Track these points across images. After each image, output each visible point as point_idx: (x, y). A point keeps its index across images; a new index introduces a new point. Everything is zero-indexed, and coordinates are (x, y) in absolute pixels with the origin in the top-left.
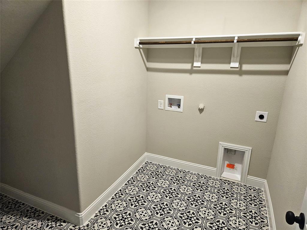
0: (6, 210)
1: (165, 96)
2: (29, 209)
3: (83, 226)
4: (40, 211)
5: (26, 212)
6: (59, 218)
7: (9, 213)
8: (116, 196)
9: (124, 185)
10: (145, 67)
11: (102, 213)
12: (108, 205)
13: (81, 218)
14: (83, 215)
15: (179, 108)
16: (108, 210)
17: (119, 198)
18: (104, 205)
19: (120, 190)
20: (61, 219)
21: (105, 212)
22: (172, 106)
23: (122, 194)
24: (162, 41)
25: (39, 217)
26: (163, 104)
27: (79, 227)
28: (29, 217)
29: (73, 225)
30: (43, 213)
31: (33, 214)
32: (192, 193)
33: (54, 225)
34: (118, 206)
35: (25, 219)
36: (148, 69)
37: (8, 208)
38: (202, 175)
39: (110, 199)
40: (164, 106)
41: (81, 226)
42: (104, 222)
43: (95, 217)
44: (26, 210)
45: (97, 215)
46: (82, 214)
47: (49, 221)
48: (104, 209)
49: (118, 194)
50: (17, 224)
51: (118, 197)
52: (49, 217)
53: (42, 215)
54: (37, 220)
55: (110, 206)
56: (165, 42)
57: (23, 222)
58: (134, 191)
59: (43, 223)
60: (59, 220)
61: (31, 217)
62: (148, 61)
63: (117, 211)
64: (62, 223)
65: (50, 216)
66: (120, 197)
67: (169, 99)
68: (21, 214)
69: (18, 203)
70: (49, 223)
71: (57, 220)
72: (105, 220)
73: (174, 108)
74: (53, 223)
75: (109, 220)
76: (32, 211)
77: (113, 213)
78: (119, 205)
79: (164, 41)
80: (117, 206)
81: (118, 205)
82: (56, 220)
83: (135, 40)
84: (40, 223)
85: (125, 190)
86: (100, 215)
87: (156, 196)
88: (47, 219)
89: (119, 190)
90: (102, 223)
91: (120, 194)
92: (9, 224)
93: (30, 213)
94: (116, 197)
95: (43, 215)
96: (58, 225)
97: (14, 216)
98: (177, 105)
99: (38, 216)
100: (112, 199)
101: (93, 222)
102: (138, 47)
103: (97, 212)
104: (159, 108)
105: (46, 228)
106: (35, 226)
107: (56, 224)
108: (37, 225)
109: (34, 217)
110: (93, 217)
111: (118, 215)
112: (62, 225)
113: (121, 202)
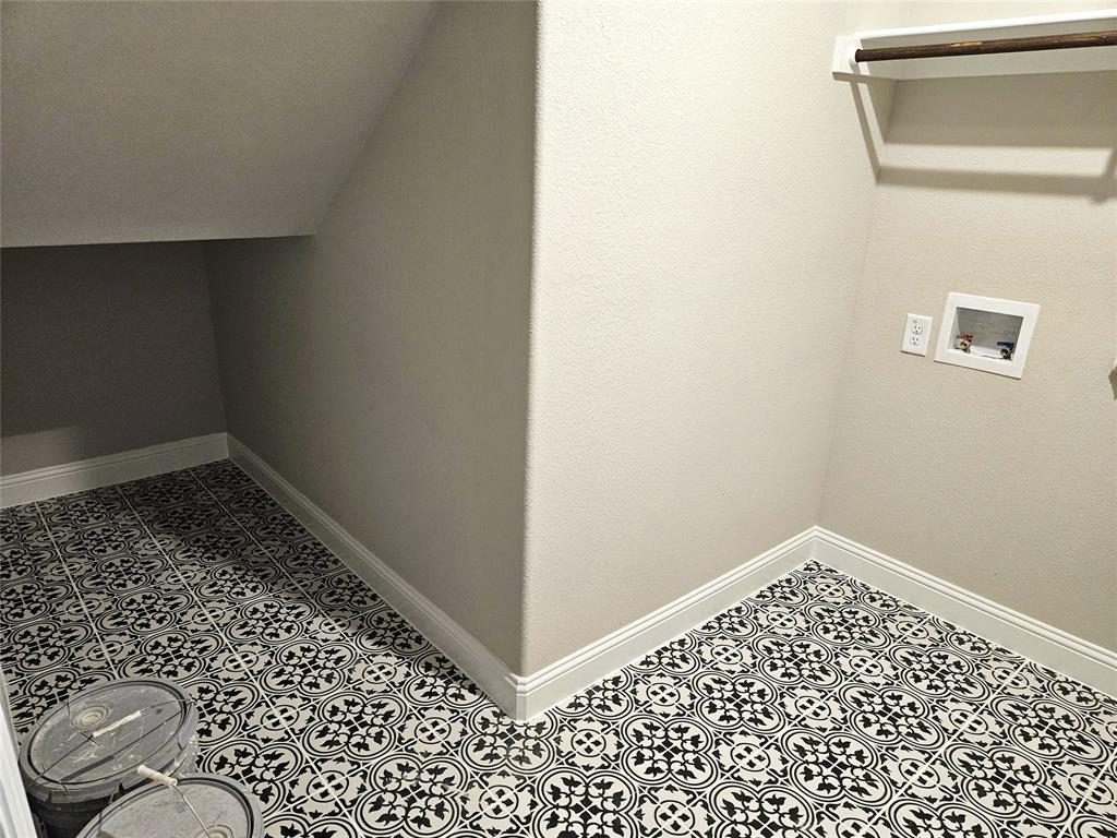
0: (327, 601)
1: (945, 298)
2: (384, 615)
3: (525, 725)
4: (413, 631)
5: (375, 624)
6: (461, 671)
7: (332, 614)
8: (660, 658)
9: (699, 627)
10: (869, 165)
11: (595, 702)
12: (623, 678)
13: (521, 693)
14: (528, 687)
15: (1007, 357)
16: (621, 696)
17: (670, 668)
18: (610, 676)
19: (682, 643)
20: (465, 679)
21: (609, 703)
22: (972, 348)
23: (684, 659)
24: (968, 42)
25: (406, 650)
26: (930, 331)
27: (512, 723)
28: (378, 639)
29: (495, 709)
30: (419, 640)
31: (391, 634)
32: (994, 743)
33: (440, 690)
34: (660, 697)
35: (368, 644)
36: (883, 175)
37: (332, 598)
38: (1067, 681)
39: (636, 662)
40: (933, 344)
41: (517, 722)
42: (596, 737)
43: (570, 706)
44: (375, 618)
45: (578, 701)
46: (528, 683)
47: (430, 673)
48: (606, 689)
49: (668, 654)
50: (344, 652)
51: (669, 664)
52: (432, 660)
53: (415, 646)
54: (398, 658)
55: (631, 688)
56: (984, 42)
57: (359, 652)
58: (734, 660)
59: (412, 672)
60: (457, 678)
61: (385, 643)
62: (887, 139)
63: (651, 712)
64: (464, 692)
65: (437, 655)
66: (674, 665)
67: (962, 312)
68: (361, 627)
69: (362, 590)
70: (427, 676)
71: (452, 675)
72: (603, 730)
73: (984, 357)
74: (440, 682)
75: (617, 734)
76: (393, 625)
77: (636, 713)
78: (663, 694)
79: (978, 40)
80: (655, 693)
81: (659, 691)
82: (451, 673)
83: (840, 40)
84: (403, 669)
85: (700, 644)
86: (590, 705)
87: (822, 708)
88: (426, 663)
89: (676, 639)
90: (589, 736)
91: (677, 654)
92: (322, 644)
93: (385, 629)
94: (660, 663)
95: (418, 647)
96: (451, 691)
97: (341, 626)
98: (999, 344)
99: (401, 645)
100: (642, 663)
101: (561, 722)
102: (851, 72)
103: (581, 692)
104: (907, 347)
105: (416, 689)
106: (388, 673)
107: (446, 689)
108: (393, 672)
109: (392, 644)
110: (563, 703)
111: (651, 727)
112: (463, 698)
113: (675, 684)
